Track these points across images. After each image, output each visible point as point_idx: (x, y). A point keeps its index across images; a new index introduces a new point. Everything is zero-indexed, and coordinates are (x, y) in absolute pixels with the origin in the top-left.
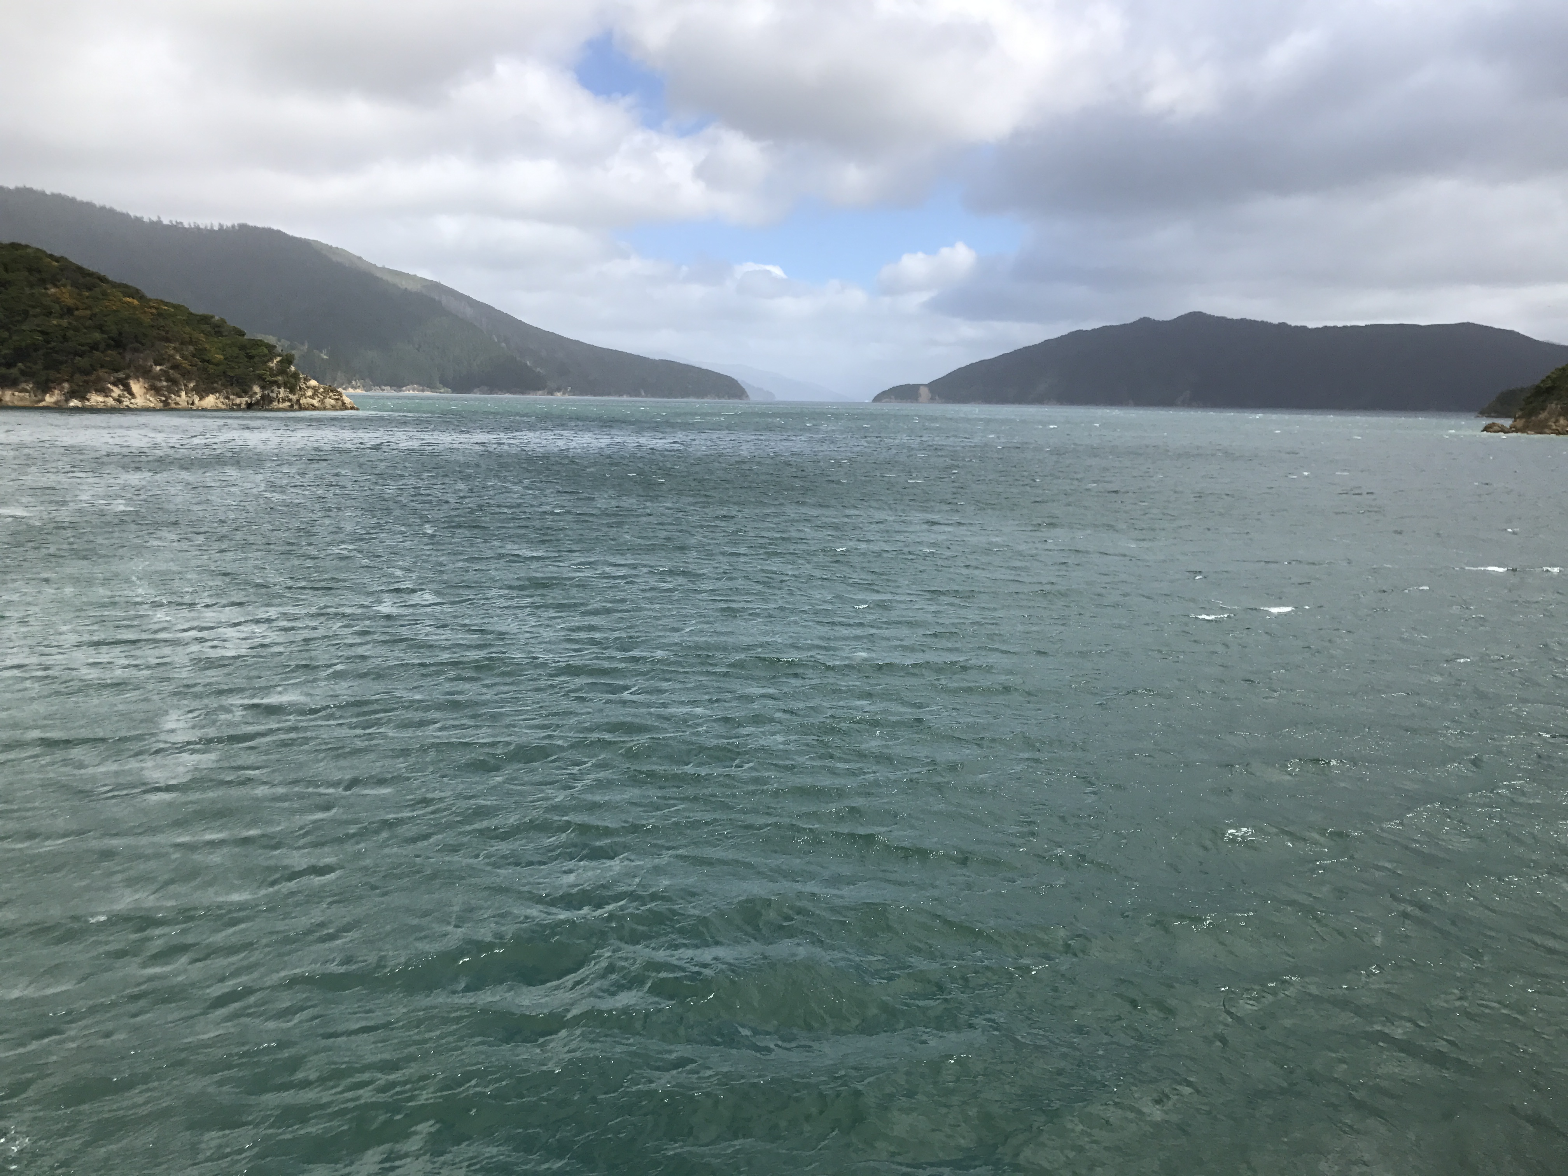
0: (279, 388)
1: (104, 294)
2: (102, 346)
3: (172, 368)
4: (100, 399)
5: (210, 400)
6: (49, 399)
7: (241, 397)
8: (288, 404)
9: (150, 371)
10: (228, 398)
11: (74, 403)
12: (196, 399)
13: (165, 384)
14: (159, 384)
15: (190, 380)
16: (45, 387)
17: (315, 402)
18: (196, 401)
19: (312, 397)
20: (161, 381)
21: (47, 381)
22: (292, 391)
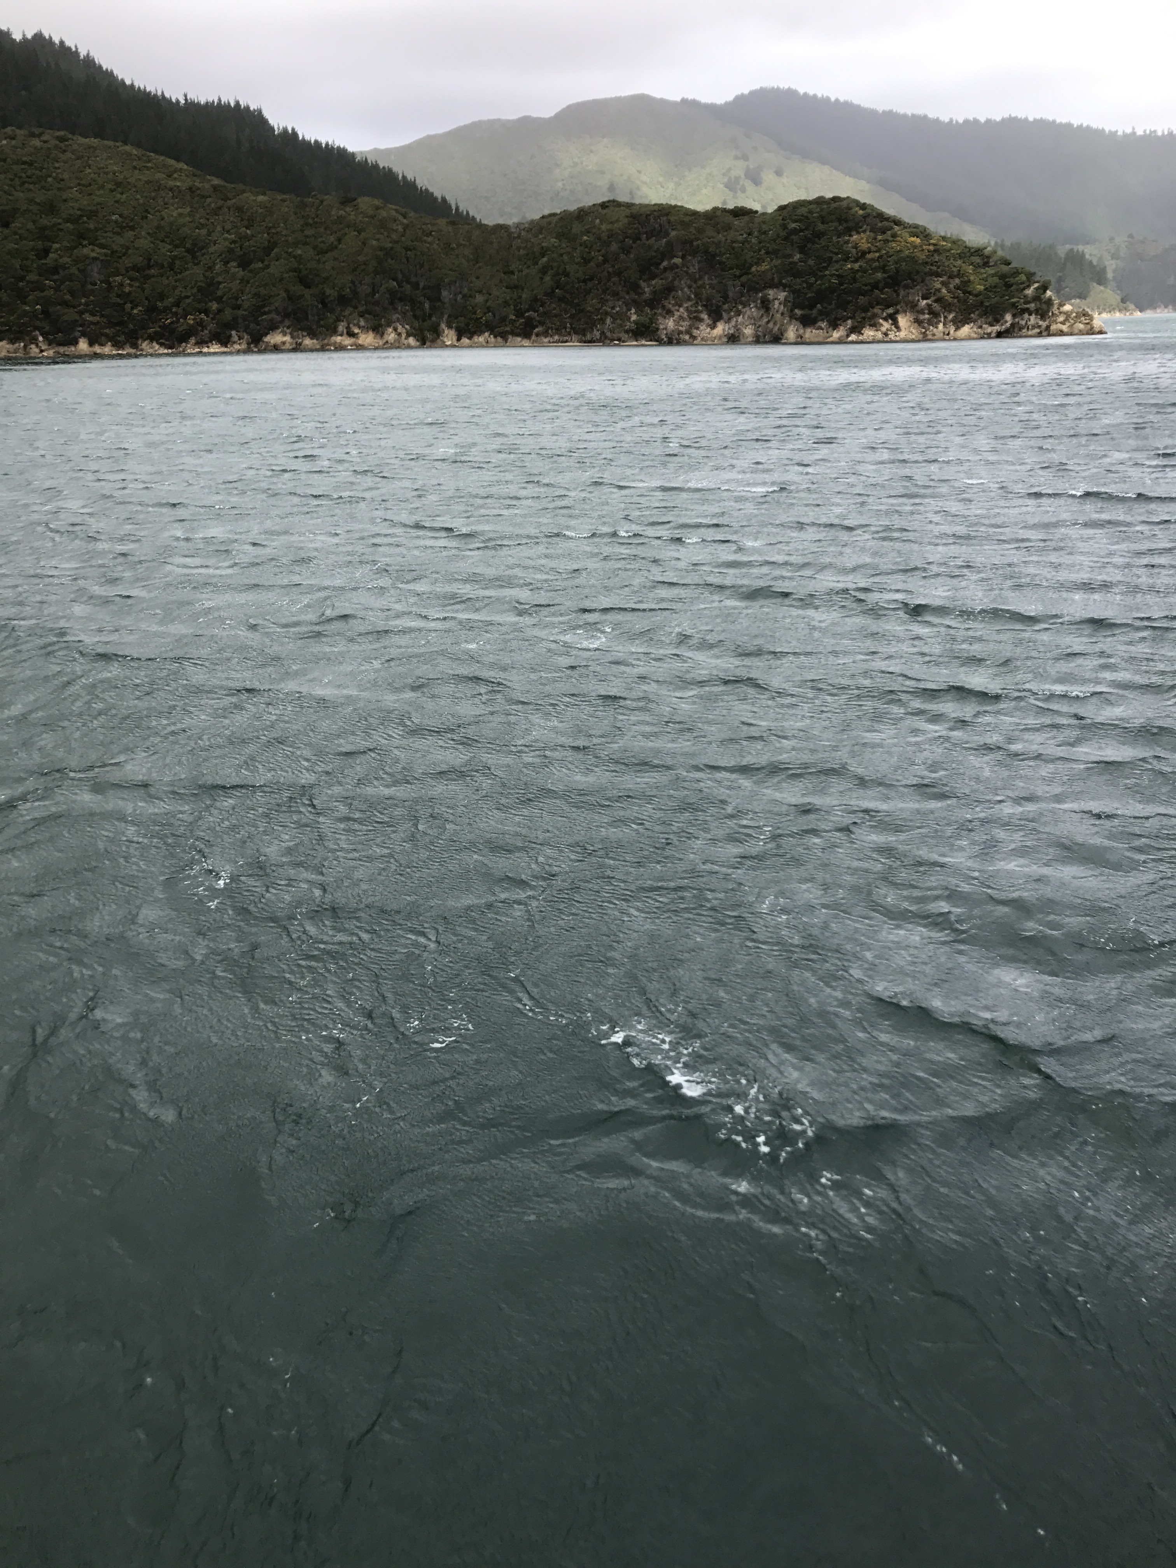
0: (1030, 315)
1: (894, 236)
2: (881, 285)
3: (936, 301)
4: (872, 333)
5: (966, 330)
6: (836, 335)
7: (992, 325)
8: (1038, 330)
9: (916, 305)
10: (981, 327)
11: (853, 337)
12: (952, 329)
13: (927, 316)
14: (921, 317)
15: (950, 312)
16: (834, 326)
17: (1065, 328)
18: (952, 332)
19: (1063, 323)
20: (924, 314)
21: (837, 319)
22: (1043, 317)
